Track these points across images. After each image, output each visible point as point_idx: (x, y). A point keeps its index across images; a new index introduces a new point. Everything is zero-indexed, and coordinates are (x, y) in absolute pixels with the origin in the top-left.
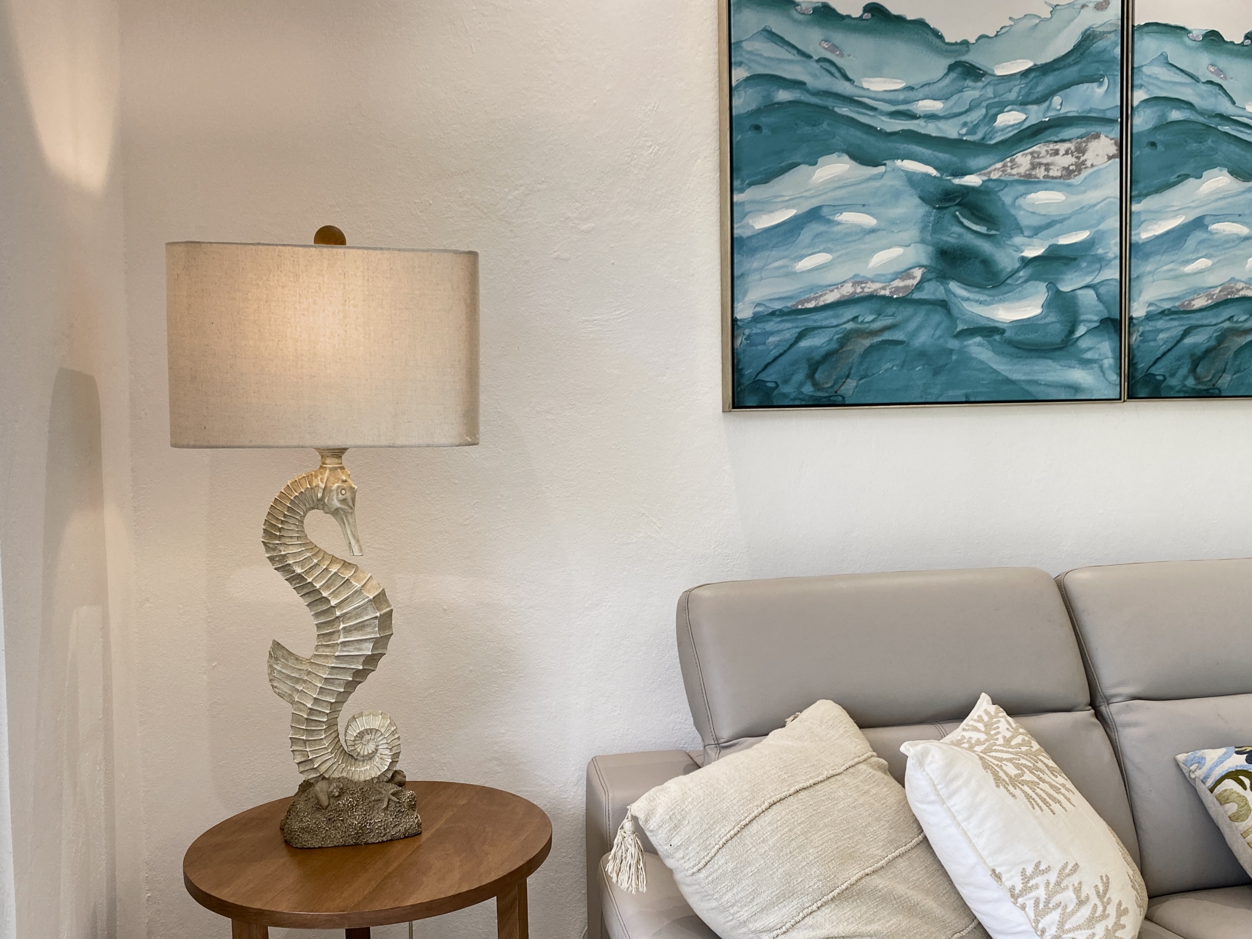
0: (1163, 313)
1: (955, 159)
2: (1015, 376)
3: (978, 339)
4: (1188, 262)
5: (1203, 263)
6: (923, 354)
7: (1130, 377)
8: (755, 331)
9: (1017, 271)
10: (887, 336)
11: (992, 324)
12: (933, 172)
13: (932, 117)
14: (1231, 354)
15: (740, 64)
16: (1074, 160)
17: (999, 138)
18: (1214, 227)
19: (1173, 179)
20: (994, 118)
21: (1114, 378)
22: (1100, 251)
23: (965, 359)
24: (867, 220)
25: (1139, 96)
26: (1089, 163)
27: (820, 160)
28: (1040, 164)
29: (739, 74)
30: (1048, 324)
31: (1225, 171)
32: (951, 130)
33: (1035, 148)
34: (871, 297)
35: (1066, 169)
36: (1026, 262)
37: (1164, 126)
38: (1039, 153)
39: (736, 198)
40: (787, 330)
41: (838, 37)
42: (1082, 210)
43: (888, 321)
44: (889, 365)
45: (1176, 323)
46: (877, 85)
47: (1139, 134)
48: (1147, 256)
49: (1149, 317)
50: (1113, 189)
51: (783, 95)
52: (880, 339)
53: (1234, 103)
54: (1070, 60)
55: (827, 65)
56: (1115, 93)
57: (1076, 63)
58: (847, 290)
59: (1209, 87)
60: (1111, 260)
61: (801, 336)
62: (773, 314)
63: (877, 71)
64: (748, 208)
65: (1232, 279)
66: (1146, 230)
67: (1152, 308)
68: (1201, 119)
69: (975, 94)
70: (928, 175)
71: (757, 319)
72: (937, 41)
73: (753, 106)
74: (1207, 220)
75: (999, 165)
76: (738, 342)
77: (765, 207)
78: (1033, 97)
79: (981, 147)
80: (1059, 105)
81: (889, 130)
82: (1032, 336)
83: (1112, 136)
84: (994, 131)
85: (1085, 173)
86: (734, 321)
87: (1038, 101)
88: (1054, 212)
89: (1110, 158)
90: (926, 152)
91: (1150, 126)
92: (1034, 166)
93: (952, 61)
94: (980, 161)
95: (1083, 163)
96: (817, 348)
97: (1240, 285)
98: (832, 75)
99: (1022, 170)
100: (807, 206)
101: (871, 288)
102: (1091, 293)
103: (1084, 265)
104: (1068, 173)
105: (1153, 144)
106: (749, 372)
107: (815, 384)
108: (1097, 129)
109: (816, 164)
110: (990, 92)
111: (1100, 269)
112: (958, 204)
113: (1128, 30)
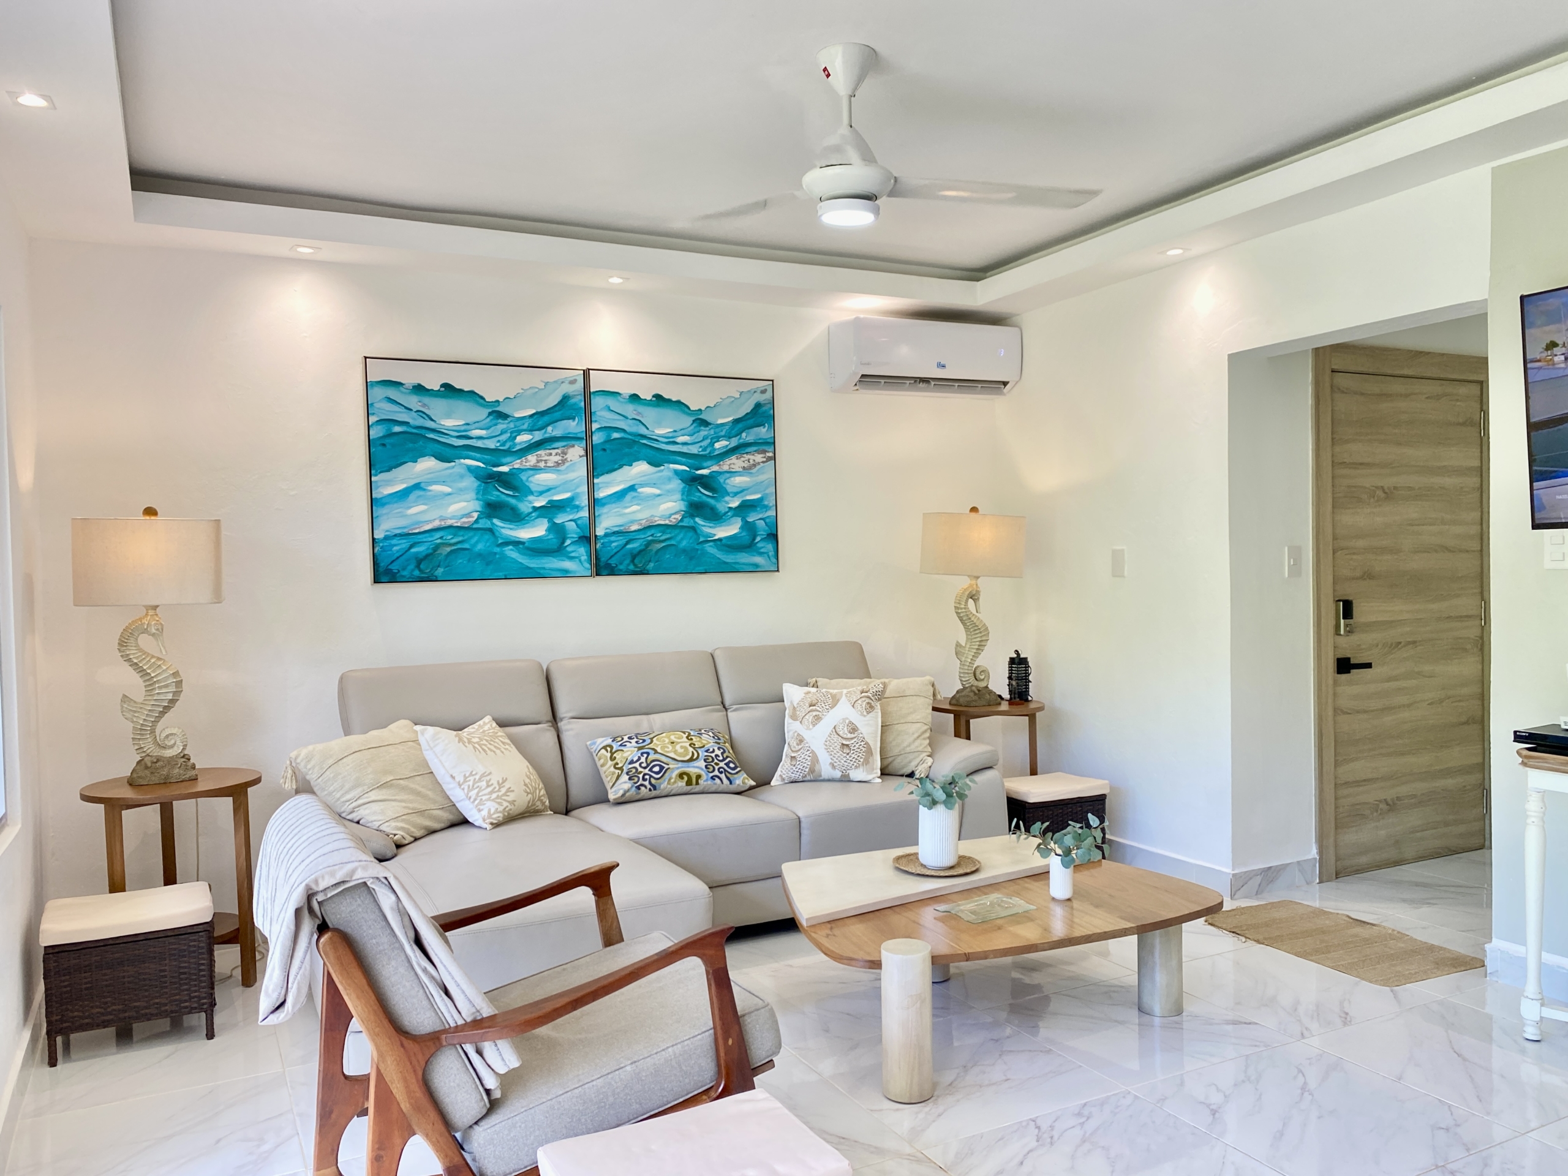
0: (614, 533)
1: (493, 458)
2: (532, 566)
3: (511, 547)
4: (627, 507)
5: (635, 508)
6: (480, 555)
7: (597, 565)
8: (385, 544)
9: (531, 513)
10: (459, 546)
11: (517, 540)
12: (482, 465)
13: (480, 438)
14: (654, 552)
15: (373, 414)
16: (560, 458)
17: (518, 448)
18: (640, 490)
19: (616, 466)
20: (515, 438)
21: (588, 566)
22: (577, 503)
23: (504, 557)
24: (447, 489)
25: (595, 426)
26: (569, 460)
27: (419, 460)
28: (542, 460)
29: (372, 419)
30: (549, 539)
31: (645, 462)
32: (491, 444)
33: (539, 452)
34: (450, 527)
35: (557, 462)
36: (535, 509)
37: (609, 441)
38: (541, 455)
39: (373, 479)
40: (404, 544)
41: (427, 400)
42: (566, 483)
43: (460, 539)
44: (460, 561)
45: (621, 538)
46: (449, 423)
47: (596, 445)
48: (604, 505)
49: (606, 535)
50: (583, 472)
51: (397, 429)
52: (455, 547)
53: (648, 429)
54: (557, 408)
55: (421, 414)
56: (582, 426)
57: (560, 410)
58: (436, 524)
59: (634, 421)
60: (583, 507)
61: (411, 547)
62: (395, 535)
63: (448, 416)
64: (379, 484)
65: (652, 516)
66: (602, 492)
67: (607, 531)
68: (630, 437)
69: (504, 426)
70: (480, 467)
71: (386, 538)
72: (482, 401)
73: (381, 435)
74: (636, 487)
75: (519, 461)
76: (376, 550)
77: (389, 483)
78: (536, 427)
79: (508, 452)
80: (551, 431)
81: (456, 445)
82: (540, 546)
83: (582, 445)
84: (515, 445)
85: (567, 464)
86: (373, 539)
87: (539, 429)
88: (550, 484)
89: (581, 457)
90: (478, 455)
91: (602, 440)
92: (538, 461)
93: (490, 410)
94: (508, 459)
95: (566, 459)
96: (421, 552)
97: (656, 519)
98: (424, 418)
99: (532, 463)
100: (412, 483)
101: (449, 522)
102: (573, 523)
103: (568, 510)
104: (558, 464)
105: (604, 450)
107: (420, 570)
108: (573, 442)
109: (416, 462)
110: (512, 425)
111: (578, 512)
112: (496, 481)
113: (587, 394)
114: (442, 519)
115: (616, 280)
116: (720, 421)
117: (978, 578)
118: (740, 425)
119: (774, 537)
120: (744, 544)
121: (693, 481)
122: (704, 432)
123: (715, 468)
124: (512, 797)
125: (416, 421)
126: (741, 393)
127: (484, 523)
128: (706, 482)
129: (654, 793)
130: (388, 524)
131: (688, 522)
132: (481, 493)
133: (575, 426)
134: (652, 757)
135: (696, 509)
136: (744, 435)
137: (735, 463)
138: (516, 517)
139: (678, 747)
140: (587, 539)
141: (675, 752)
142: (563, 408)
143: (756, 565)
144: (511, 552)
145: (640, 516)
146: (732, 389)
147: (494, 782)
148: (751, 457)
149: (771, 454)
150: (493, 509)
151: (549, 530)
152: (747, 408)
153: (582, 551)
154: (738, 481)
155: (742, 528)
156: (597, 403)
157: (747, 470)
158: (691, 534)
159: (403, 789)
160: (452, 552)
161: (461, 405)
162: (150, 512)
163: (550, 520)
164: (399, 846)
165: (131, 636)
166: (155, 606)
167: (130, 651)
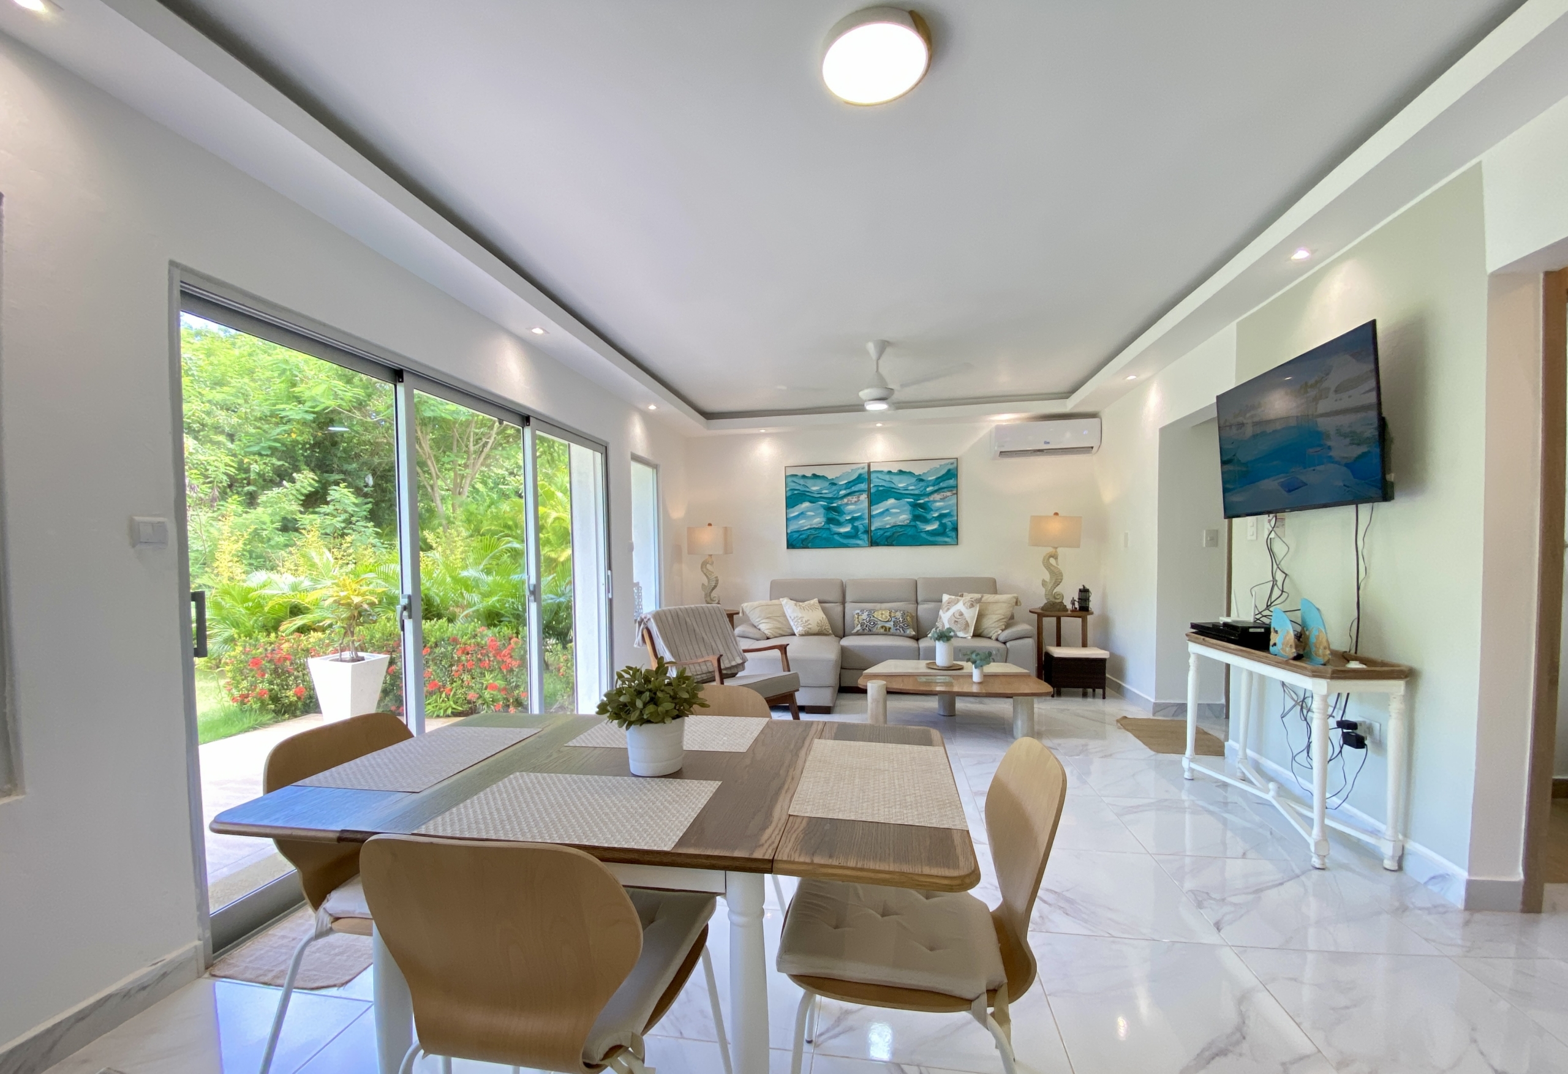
0: (879, 529)
1: (831, 501)
2: (845, 543)
3: (836, 535)
4: (885, 518)
6: (825, 539)
7: (872, 542)
8: (791, 535)
9: (845, 522)
10: (818, 535)
11: (839, 533)
12: (826, 504)
14: (896, 537)
15: (788, 487)
16: (857, 499)
17: (840, 496)
19: (881, 502)
20: (839, 493)
21: (867, 542)
22: (864, 517)
25: (872, 485)
28: (850, 501)
29: (788, 489)
30: (852, 532)
31: (894, 499)
32: (830, 496)
33: (849, 498)
35: (856, 501)
36: (846, 520)
37: (878, 491)
39: (788, 511)
40: (798, 535)
41: (806, 480)
42: (858, 509)
43: (817, 532)
44: (818, 541)
45: (882, 531)
46: (814, 489)
47: (872, 493)
48: (875, 518)
49: (875, 530)
50: (867, 505)
51: (796, 492)
52: (816, 536)
53: (895, 485)
54: (856, 480)
55: (804, 486)
56: (867, 485)
57: (858, 481)
58: (809, 527)
59: (889, 482)
60: (866, 519)
61: (801, 536)
62: (795, 532)
63: (814, 486)
64: (790, 513)
65: (896, 521)
66: (874, 512)
67: (877, 528)
68: (887, 489)
69: (835, 488)
71: (791, 532)
72: (827, 479)
73: (791, 495)
74: (890, 510)
75: (841, 502)
76: (788, 537)
77: (793, 512)
78: (848, 488)
80: (854, 489)
81: (816, 497)
82: (849, 535)
83: (866, 494)
85: (860, 502)
86: (787, 533)
88: (853, 510)
89: (866, 498)
90: (825, 500)
91: (875, 491)
92: (848, 501)
93: (830, 483)
94: (836, 501)
95: (860, 500)
96: (804, 538)
97: (898, 522)
98: (805, 488)
99: (846, 502)
100: (801, 512)
101: (813, 527)
102: (862, 526)
103: (860, 520)
105: (876, 495)
106: (790, 543)
107: (804, 544)
108: (863, 493)
109: (803, 504)
110: (838, 488)
111: (864, 521)
112: (832, 510)
113: (869, 472)
114: (811, 525)
115: (879, 425)
116: (930, 479)
117: (1056, 548)
118: (940, 480)
119: (956, 529)
120: (942, 532)
121: (915, 506)
122: (922, 484)
123: (927, 499)
124: (810, 626)
125: (802, 488)
126: (941, 465)
127: (827, 526)
128: (922, 506)
129: (870, 633)
130: (793, 527)
131: (913, 523)
132: (826, 515)
133: (864, 486)
134: (872, 618)
135: (917, 518)
136: (941, 484)
137: (937, 497)
138: (839, 524)
139: (884, 616)
140: (867, 531)
141: (882, 617)
142: (859, 479)
143: (946, 542)
144: (836, 537)
145: (890, 522)
146: (936, 464)
147: (804, 621)
148: (945, 494)
149: (955, 492)
150: (830, 521)
151: (852, 528)
152: (943, 472)
153: (865, 537)
154: (938, 504)
155: (939, 525)
156: (873, 476)
157: (942, 500)
158: (913, 529)
159: (774, 620)
160: (814, 538)
161: (818, 481)
162: (710, 525)
163: (852, 524)
164: (768, 638)
165: (704, 565)
166: (711, 555)
167: (704, 569)
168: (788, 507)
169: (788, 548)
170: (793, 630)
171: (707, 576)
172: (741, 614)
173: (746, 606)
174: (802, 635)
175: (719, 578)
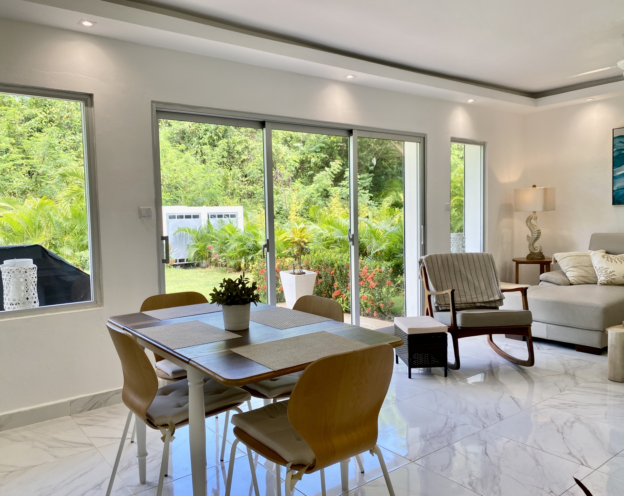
8: (617, 192)
29: (615, 150)
39: (614, 170)
62: (621, 189)
73: (617, 155)
76: (614, 194)
77: (619, 171)
86: (613, 190)
106: (616, 199)
124: (613, 277)
130: (618, 185)
159: (582, 269)
162: (534, 186)
164: (571, 284)
165: (529, 220)
166: (535, 212)
167: (529, 224)
168: (614, 166)
169: (613, 204)
170: (596, 277)
171: (531, 230)
172: (552, 263)
173: (557, 256)
174: (604, 284)
175: (542, 231)
